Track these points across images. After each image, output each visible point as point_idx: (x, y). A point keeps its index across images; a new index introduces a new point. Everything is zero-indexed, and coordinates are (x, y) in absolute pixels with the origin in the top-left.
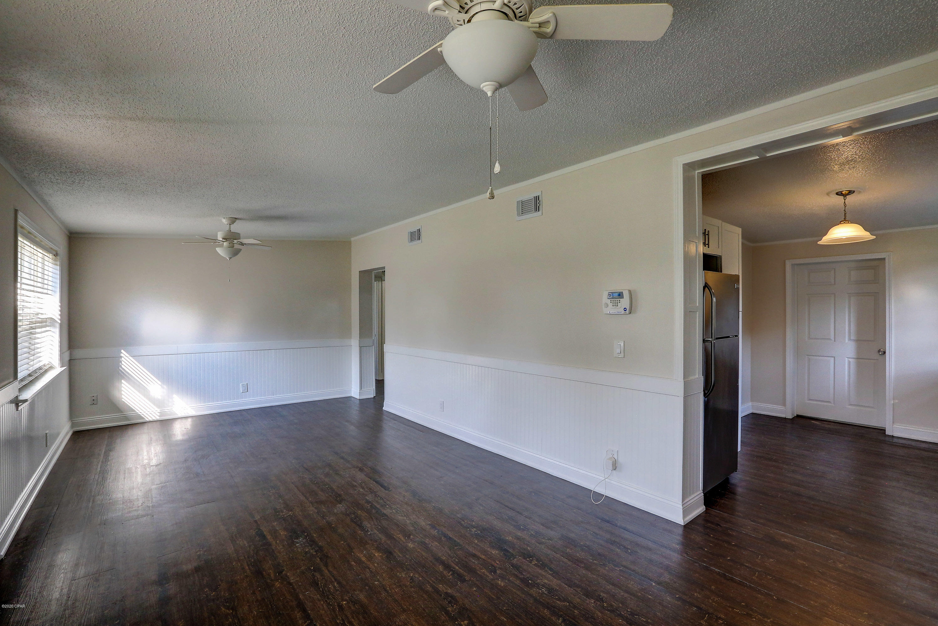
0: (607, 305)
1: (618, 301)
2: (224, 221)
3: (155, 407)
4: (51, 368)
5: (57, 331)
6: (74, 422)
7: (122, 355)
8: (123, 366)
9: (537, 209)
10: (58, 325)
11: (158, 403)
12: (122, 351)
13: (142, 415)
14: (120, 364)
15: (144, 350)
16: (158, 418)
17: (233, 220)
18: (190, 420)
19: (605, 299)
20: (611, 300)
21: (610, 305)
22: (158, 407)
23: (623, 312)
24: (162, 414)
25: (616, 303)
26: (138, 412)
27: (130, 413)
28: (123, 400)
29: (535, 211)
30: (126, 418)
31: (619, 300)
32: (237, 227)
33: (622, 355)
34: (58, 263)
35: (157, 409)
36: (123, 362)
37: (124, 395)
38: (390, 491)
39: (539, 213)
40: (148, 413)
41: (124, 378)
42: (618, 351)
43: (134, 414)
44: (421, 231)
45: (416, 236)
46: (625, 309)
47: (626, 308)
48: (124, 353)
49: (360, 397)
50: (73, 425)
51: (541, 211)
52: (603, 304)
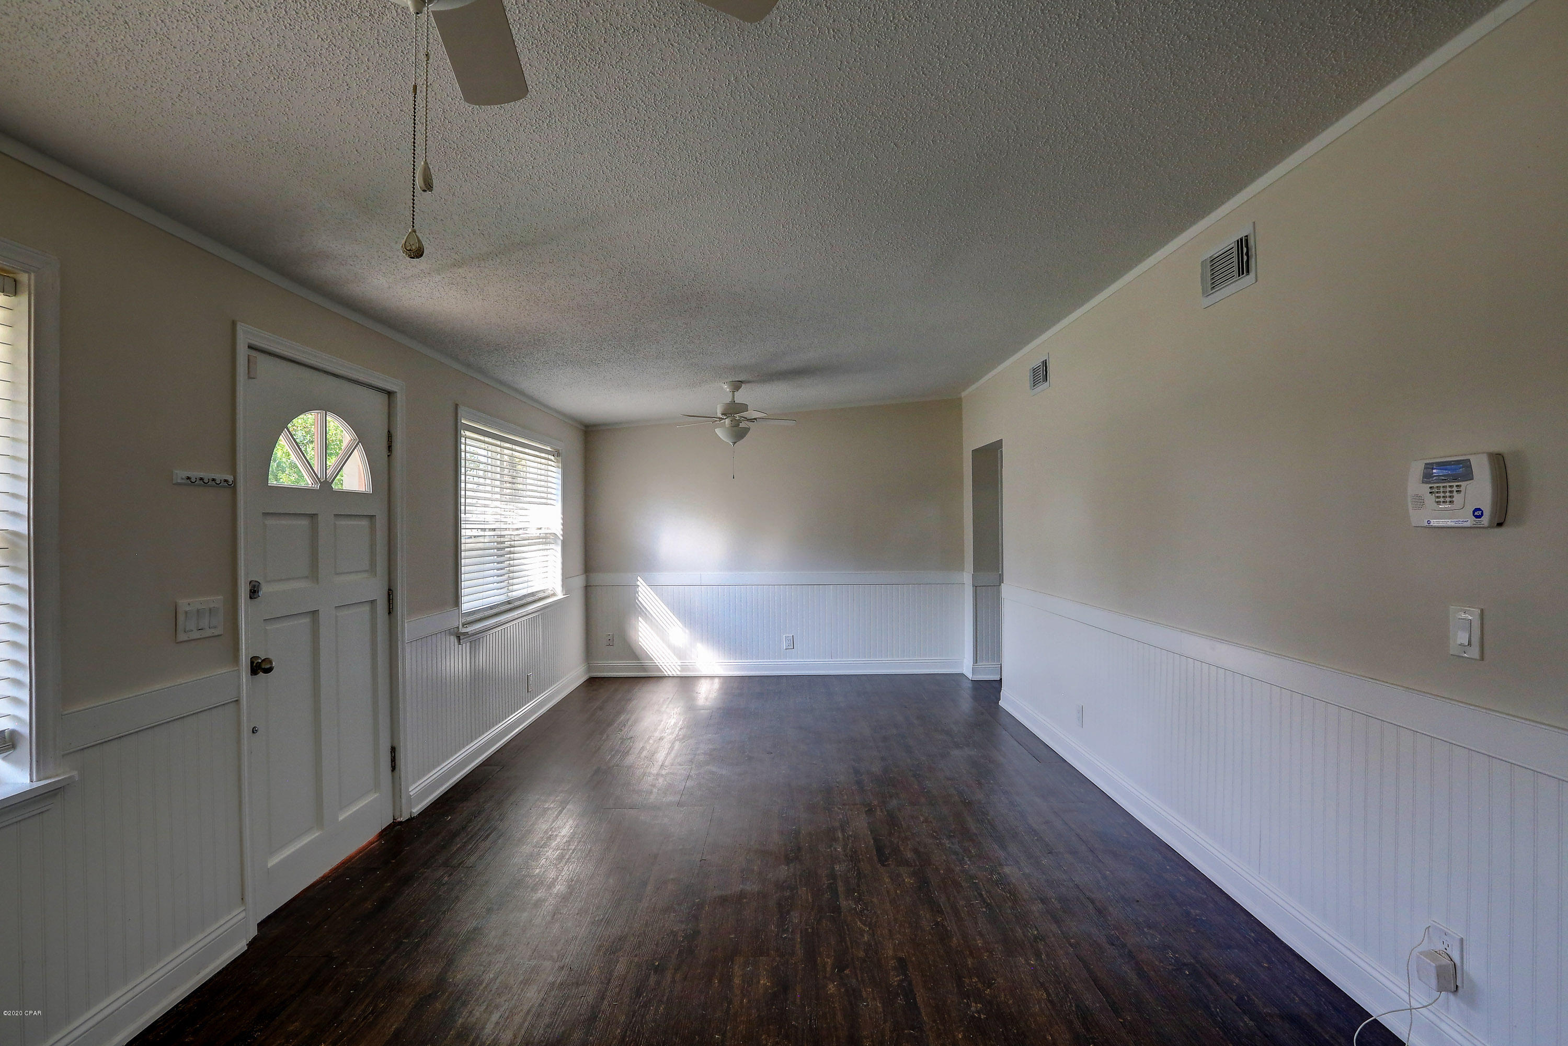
0: (1419, 502)
1: (1455, 489)
2: (726, 387)
3: (675, 657)
4: (554, 595)
5: (559, 548)
6: (591, 665)
7: (639, 583)
8: (640, 599)
9: (1244, 268)
10: (560, 542)
11: (680, 654)
12: (639, 578)
13: (660, 667)
14: (637, 595)
15: (663, 578)
16: (679, 673)
17: (737, 386)
18: (717, 680)
19: (1415, 486)
20: (1431, 488)
21: (1430, 500)
22: (680, 658)
23: (1470, 521)
24: (684, 668)
25: (1448, 494)
26: (656, 661)
27: (647, 663)
28: (640, 643)
29: (1239, 276)
30: (643, 668)
31: (1457, 486)
32: (742, 396)
33: (1474, 652)
34: (560, 465)
35: (677, 660)
36: (639, 593)
37: (641, 637)
38: (884, 865)
39: (1247, 280)
40: (667, 665)
41: (640, 614)
42: (1463, 638)
43: (652, 664)
44: (1048, 364)
45: (1041, 374)
46: (1478, 513)
47: (1479, 509)
48: (640, 582)
49: (974, 677)
50: (589, 668)
51: (1252, 274)
52: (1409, 499)
